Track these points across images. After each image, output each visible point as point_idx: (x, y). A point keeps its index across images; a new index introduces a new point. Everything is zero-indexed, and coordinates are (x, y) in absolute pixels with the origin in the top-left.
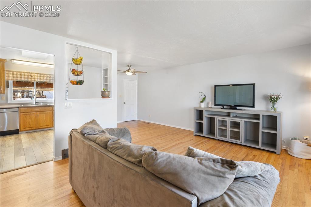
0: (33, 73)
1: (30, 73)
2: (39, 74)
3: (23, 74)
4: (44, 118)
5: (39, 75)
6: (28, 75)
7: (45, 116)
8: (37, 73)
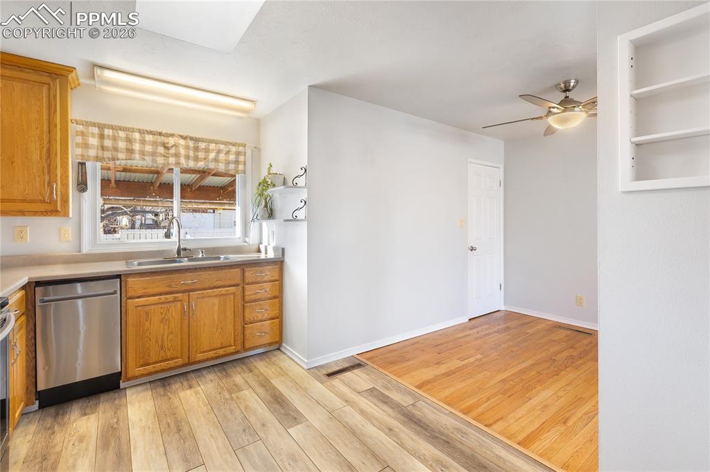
0: (172, 135)
1: (160, 134)
2: (192, 139)
3: (137, 136)
4: (216, 316)
5: (191, 144)
6: (155, 144)
7: (216, 308)
8: (185, 134)
